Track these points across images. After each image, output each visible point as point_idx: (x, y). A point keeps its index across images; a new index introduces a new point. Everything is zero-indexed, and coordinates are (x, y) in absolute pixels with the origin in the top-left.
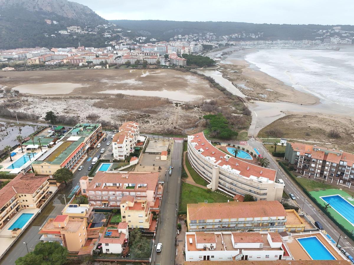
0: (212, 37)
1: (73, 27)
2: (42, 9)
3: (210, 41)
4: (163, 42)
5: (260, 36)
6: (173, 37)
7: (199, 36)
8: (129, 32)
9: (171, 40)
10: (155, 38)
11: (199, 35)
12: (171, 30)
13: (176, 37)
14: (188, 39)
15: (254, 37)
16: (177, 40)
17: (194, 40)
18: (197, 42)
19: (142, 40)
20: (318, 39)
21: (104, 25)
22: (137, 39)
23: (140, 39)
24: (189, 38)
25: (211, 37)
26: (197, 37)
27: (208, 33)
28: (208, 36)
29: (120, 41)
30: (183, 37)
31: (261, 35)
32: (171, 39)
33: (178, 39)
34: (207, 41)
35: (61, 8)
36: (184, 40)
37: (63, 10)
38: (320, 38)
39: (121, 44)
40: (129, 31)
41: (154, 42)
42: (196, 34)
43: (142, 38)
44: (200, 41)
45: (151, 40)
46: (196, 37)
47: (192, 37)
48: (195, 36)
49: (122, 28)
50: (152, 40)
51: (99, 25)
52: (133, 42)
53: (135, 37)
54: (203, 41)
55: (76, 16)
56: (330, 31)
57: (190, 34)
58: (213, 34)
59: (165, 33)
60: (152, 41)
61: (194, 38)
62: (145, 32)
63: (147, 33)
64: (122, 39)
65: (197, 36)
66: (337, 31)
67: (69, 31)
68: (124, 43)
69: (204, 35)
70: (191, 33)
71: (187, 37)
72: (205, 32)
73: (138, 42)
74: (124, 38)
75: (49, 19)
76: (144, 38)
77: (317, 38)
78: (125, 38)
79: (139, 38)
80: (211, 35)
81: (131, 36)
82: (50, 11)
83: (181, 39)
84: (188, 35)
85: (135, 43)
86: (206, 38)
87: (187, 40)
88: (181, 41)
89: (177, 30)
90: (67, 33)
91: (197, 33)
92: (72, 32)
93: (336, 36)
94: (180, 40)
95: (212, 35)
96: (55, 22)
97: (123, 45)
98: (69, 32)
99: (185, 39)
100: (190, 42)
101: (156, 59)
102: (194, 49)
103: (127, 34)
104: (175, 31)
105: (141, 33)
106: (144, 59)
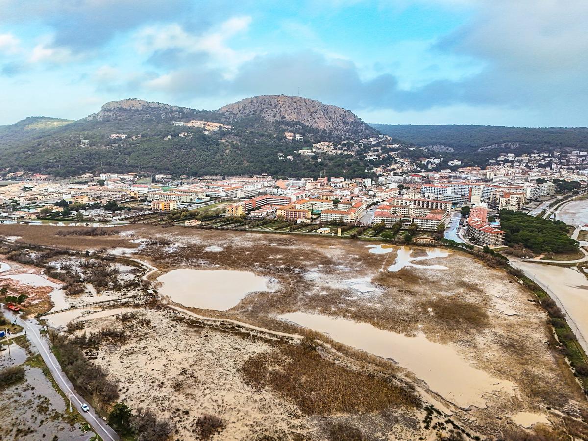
1: (322, 143)
2: (285, 117)
3: (577, 168)
4: (472, 167)
6: (497, 157)
7: (554, 157)
8: (411, 151)
9: (492, 164)
10: (459, 160)
11: (553, 154)
12: (493, 145)
13: (501, 158)
14: (527, 163)
16: (504, 164)
17: (540, 166)
18: (548, 169)
19: (432, 164)
21: (372, 139)
22: (424, 162)
23: (429, 162)
24: (530, 161)
25: (581, 159)
26: (549, 159)
27: (574, 153)
28: (573, 158)
29: (392, 167)
30: (517, 158)
32: (491, 161)
33: (506, 161)
34: (571, 169)
35: (311, 115)
36: (518, 164)
37: (314, 118)
39: (393, 172)
40: (412, 149)
41: (454, 169)
42: (546, 153)
43: (432, 161)
44: (553, 166)
45: (450, 163)
46: (546, 159)
47: (538, 158)
48: (545, 158)
49: (402, 143)
50: (452, 164)
51: (363, 140)
52: (415, 167)
53: (421, 159)
54: (561, 167)
55: (331, 125)
57: (534, 153)
58: (586, 153)
59: (482, 150)
60: (451, 165)
61: (540, 160)
62: (443, 147)
63: (448, 149)
64: (396, 163)
65: (549, 157)
67: (314, 150)
68: (398, 171)
69: (564, 155)
70: (535, 151)
71: (525, 157)
72: (568, 149)
73: (425, 167)
74: (399, 161)
75: (290, 132)
76: (437, 161)
78: (402, 160)
79: (427, 160)
80: (581, 156)
81: (415, 157)
82: (294, 120)
83: (512, 162)
84: (530, 154)
85: (419, 169)
86: (568, 161)
87: (524, 165)
88: (513, 167)
89: (506, 145)
90: (310, 154)
91: (550, 152)
92: (319, 151)
94: (510, 164)
95: (584, 156)
96: (298, 137)
97: (395, 174)
98: (314, 152)
99: (520, 161)
100: (530, 168)
101: (438, 220)
102: (534, 192)
103: (407, 154)
104: (503, 145)
105: (436, 148)
106: (413, 219)
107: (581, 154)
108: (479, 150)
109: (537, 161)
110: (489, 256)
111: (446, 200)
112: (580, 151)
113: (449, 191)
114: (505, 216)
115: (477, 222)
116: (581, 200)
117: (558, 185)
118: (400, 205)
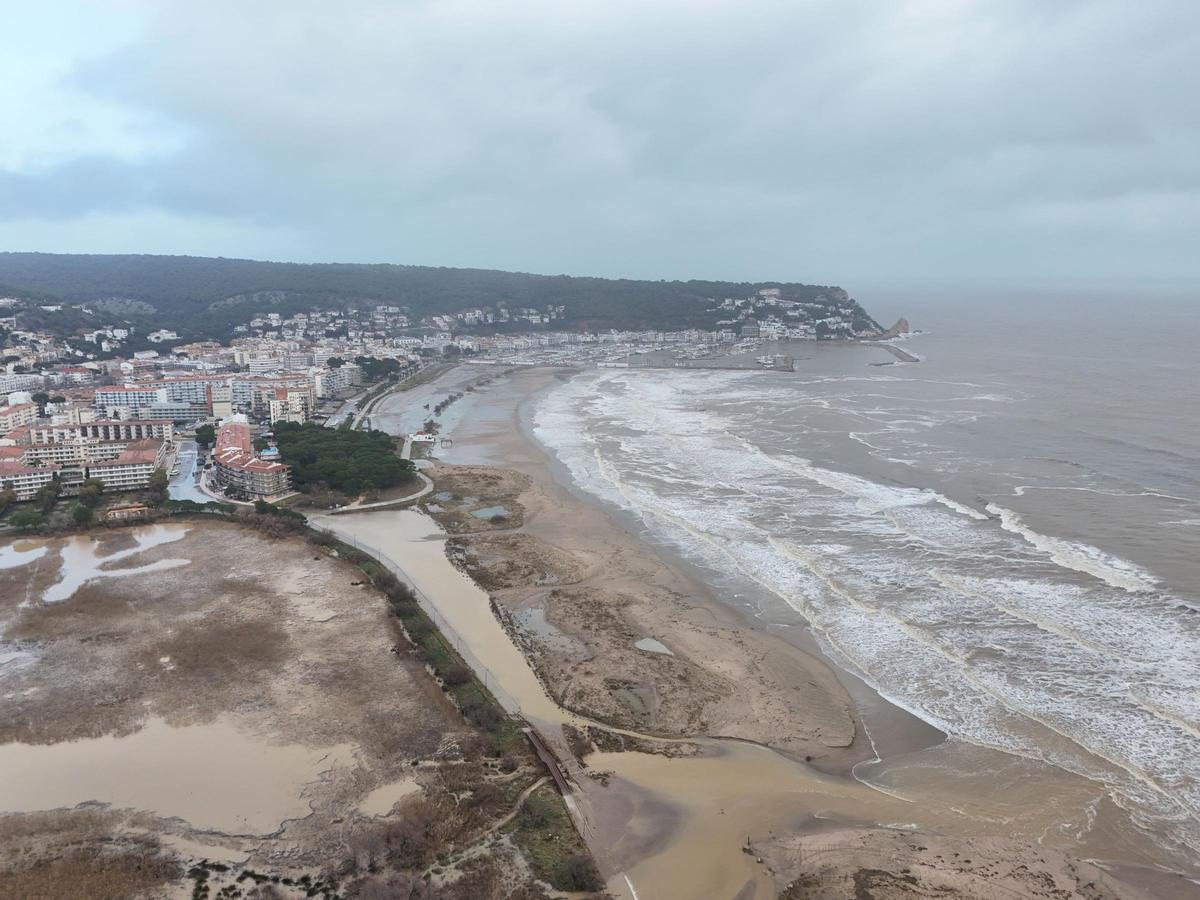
0: (395, 321)
3: (389, 335)
4: (203, 344)
5: (554, 317)
6: (248, 321)
7: (347, 316)
8: (49, 313)
9: (240, 335)
10: (170, 330)
11: (346, 313)
12: (237, 297)
13: (257, 322)
14: (306, 330)
15: (535, 319)
16: (265, 334)
17: (329, 334)
18: (343, 339)
19: (110, 341)
20: (725, 326)
22: (90, 337)
23: (101, 338)
24: (310, 326)
25: (392, 319)
26: (342, 321)
27: (380, 308)
28: (380, 319)
29: (7, 352)
30: (287, 322)
31: (558, 315)
32: (239, 329)
33: (267, 328)
34: (380, 337)
36: (291, 332)
38: (729, 322)
39: (11, 366)
40: (52, 309)
41: (164, 349)
42: (334, 311)
43: (109, 334)
44: (351, 334)
45: (152, 338)
46: (338, 322)
47: (323, 320)
48: (334, 319)
49: (22, 296)
50: (158, 338)
52: (70, 350)
53: (78, 331)
54: (363, 336)
56: (752, 300)
57: (314, 311)
58: (397, 309)
59: (215, 306)
60: (156, 341)
61: (328, 324)
62: (128, 302)
63: (141, 307)
64: (16, 341)
65: (340, 317)
66: (772, 301)
68: (24, 362)
69: (365, 313)
70: (315, 307)
71: (300, 319)
72: (369, 303)
73: (94, 348)
74: (25, 339)
76: (121, 334)
77: (723, 322)
78: (30, 336)
79: (96, 333)
80: (391, 315)
81: (64, 328)
83: (278, 329)
84: (307, 312)
85: (79, 353)
86: (373, 324)
87: (301, 334)
88: (281, 338)
89: (261, 297)
91: (340, 308)
93: (772, 316)
94: (276, 333)
95: (395, 314)
97: (19, 370)
99: (293, 327)
100: (313, 340)
101: (148, 463)
102: (328, 383)
103: (41, 320)
104: (256, 298)
105: (113, 306)
106: (87, 469)
107: (391, 310)
108: (210, 308)
109: (323, 326)
110: (269, 518)
111: (160, 416)
112: (389, 305)
113: (162, 397)
114: (285, 433)
115: (234, 455)
116: (404, 390)
117: (365, 368)
118: (45, 440)
